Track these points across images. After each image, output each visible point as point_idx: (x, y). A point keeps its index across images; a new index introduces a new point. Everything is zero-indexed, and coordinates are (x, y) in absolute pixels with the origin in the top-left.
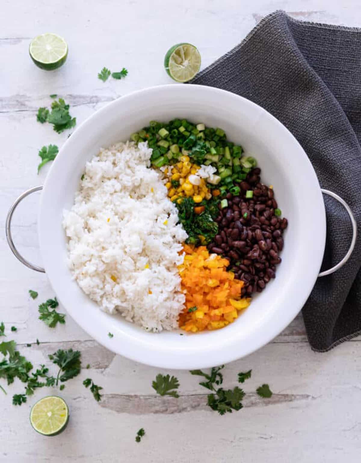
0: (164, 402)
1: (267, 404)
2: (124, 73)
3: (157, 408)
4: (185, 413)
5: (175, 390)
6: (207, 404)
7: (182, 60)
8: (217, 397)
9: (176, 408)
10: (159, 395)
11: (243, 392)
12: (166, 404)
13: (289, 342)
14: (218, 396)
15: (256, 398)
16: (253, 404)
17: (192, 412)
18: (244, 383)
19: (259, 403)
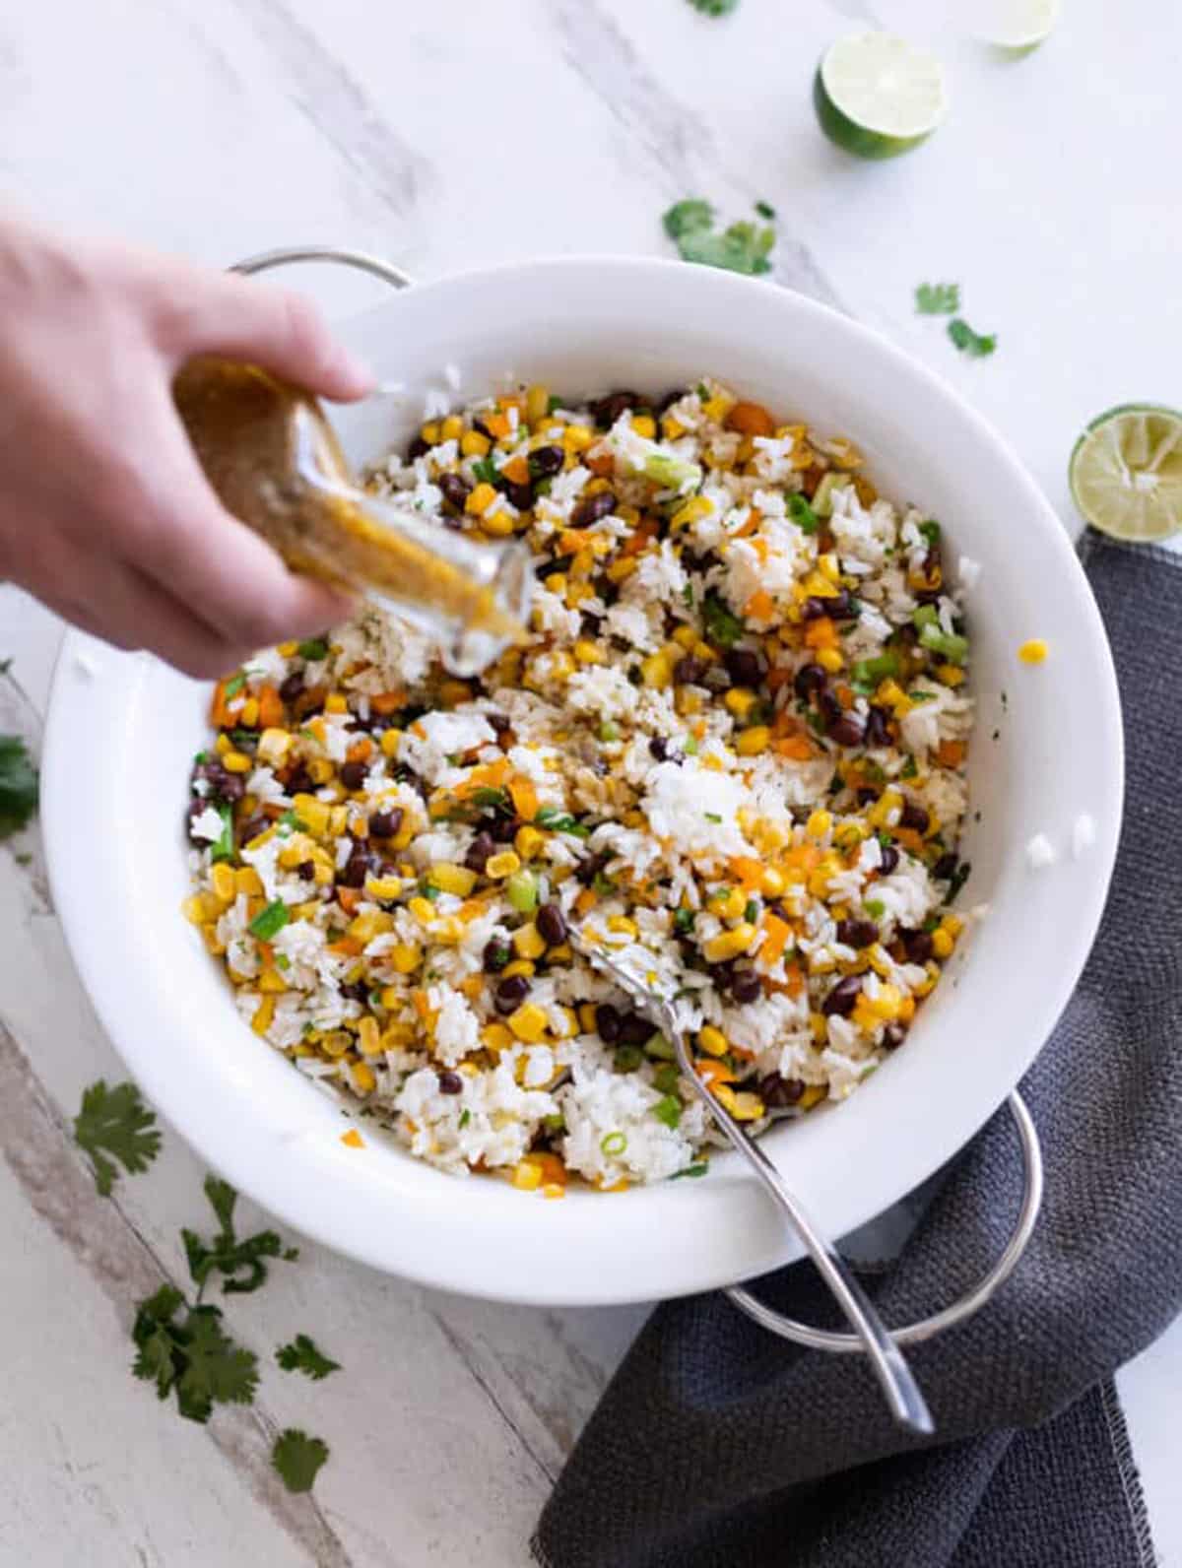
0: (60, 1163)
1: (266, 1497)
2: (985, 346)
3: (29, 1156)
4: (63, 1251)
5: (122, 1169)
6: (137, 1303)
7: (1149, 463)
8: (181, 1317)
9: (63, 1211)
10: (72, 1128)
11: (253, 1390)
12: (56, 1174)
13: (513, 1428)
14: (190, 1318)
15: (258, 1445)
16: (233, 1451)
17: (85, 1272)
18: (282, 1372)
19: (251, 1467)
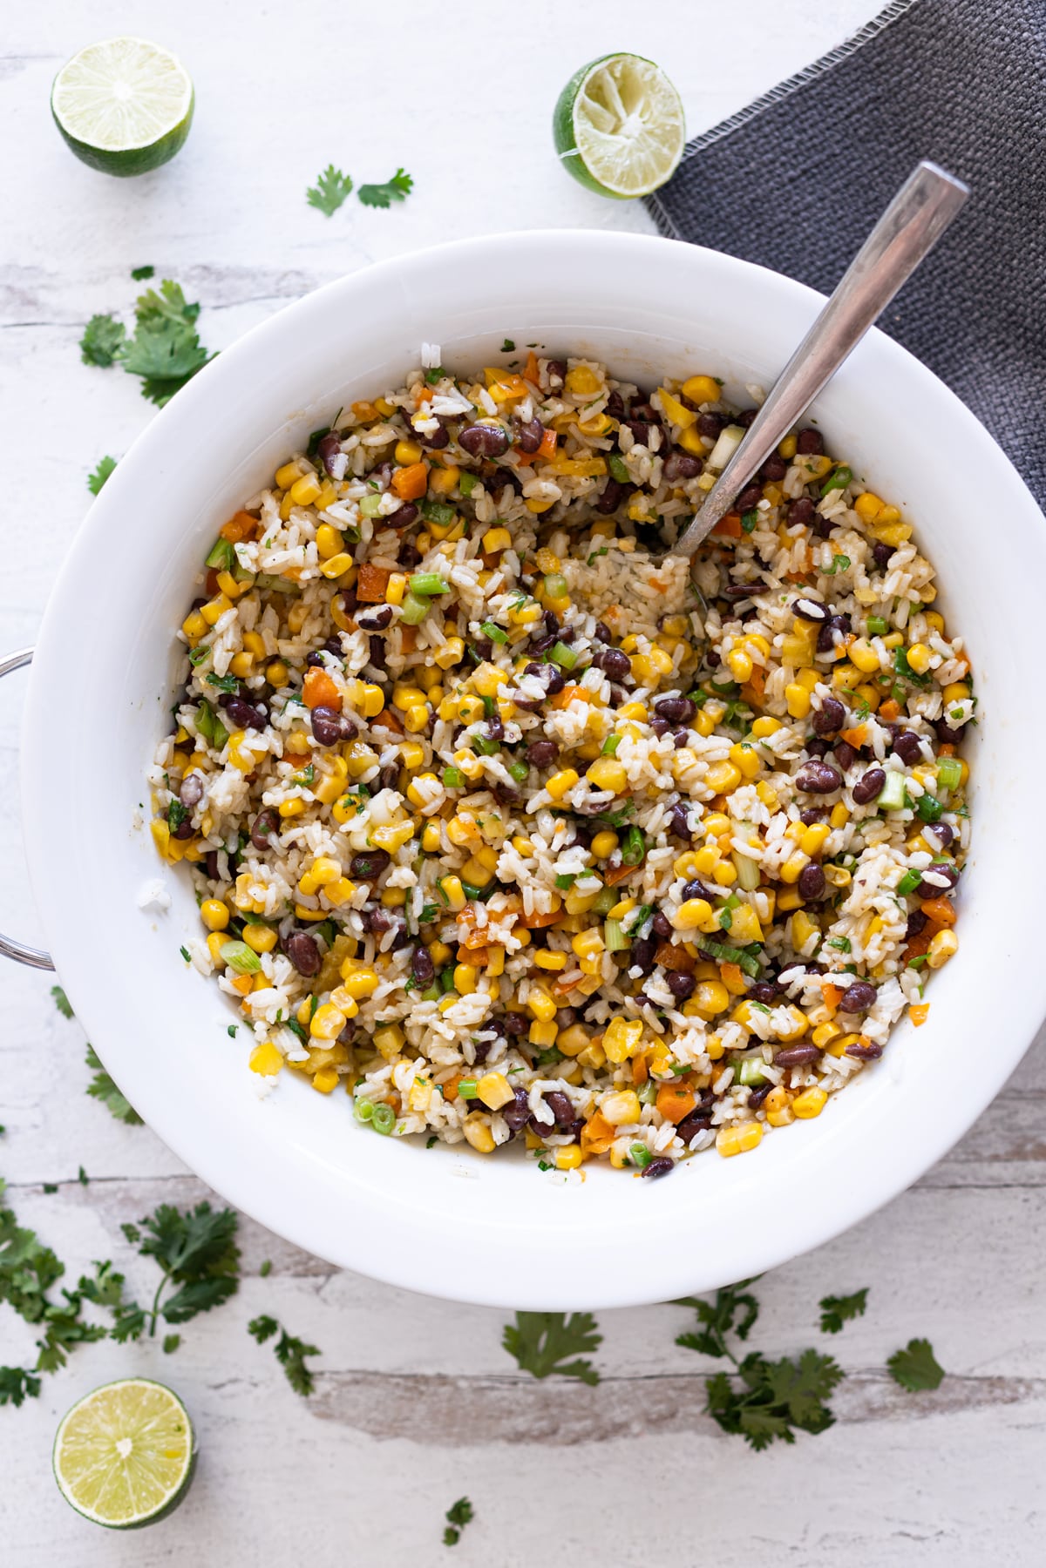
0: (546, 1403)
1: (926, 1410)
2: (401, 185)
3: (521, 1424)
4: (621, 1443)
5: (586, 1356)
6: (703, 1412)
8: (738, 1386)
9: (588, 1423)
10: (526, 1374)
11: (837, 1366)
12: (554, 1411)
13: (1007, 1186)
14: (746, 1380)
15: (881, 1391)
16: (873, 1412)
17: (649, 1439)
18: (839, 1334)
19: (895, 1406)
